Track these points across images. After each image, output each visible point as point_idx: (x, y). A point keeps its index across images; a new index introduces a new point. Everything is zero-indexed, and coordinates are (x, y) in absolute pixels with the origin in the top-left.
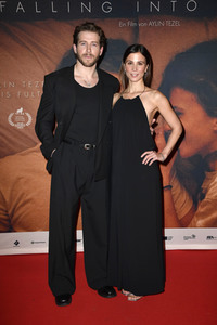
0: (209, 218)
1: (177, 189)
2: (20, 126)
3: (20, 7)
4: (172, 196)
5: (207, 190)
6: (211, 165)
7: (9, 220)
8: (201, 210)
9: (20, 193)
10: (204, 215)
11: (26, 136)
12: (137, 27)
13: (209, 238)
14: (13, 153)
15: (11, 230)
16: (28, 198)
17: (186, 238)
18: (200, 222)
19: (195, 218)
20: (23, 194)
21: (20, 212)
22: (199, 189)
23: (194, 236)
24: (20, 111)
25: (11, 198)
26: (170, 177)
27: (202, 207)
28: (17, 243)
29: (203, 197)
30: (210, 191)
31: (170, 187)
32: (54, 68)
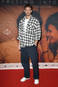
1: (50, 52)
2: (7, 34)
3: (8, 2)
4: (48, 54)
7: (3, 60)
8: (56, 58)
9: (7, 52)
10: (57, 59)
11: (9, 37)
12: (40, 8)
14: (5, 41)
15: (4, 63)
16: (9, 54)
17: (52, 65)
18: (56, 61)
20: (7, 53)
21: (7, 58)
22: (56, 52)
23: (54, 65)
24: (7, 30)
25: (4, 54)
26: (48, 49)
28: (5, 66)
29: (57, 54)
31: (48, 51)
32: (17, 18)
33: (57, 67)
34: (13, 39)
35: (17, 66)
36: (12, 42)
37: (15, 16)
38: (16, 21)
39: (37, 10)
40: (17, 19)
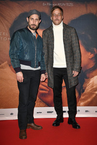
0: (87, 101)
5: (85, 88)
6: (88, 75)
8: (82, 97)
10: (84, 100)
13: (86, 111)
18: (82, 103)
19: (80, 101)
22: (82, 87)
23: (79, 111)
27: (83, 96)
29: (84, 91)
30: (87, 88)
32: (10, 25)
33: (83, 114)
34: (3, 64)
35: (12, 114)
36: (2, 69)
37: (6, 22)
38: (7, 30)
39: (47, 11)
40: (10, 27)
